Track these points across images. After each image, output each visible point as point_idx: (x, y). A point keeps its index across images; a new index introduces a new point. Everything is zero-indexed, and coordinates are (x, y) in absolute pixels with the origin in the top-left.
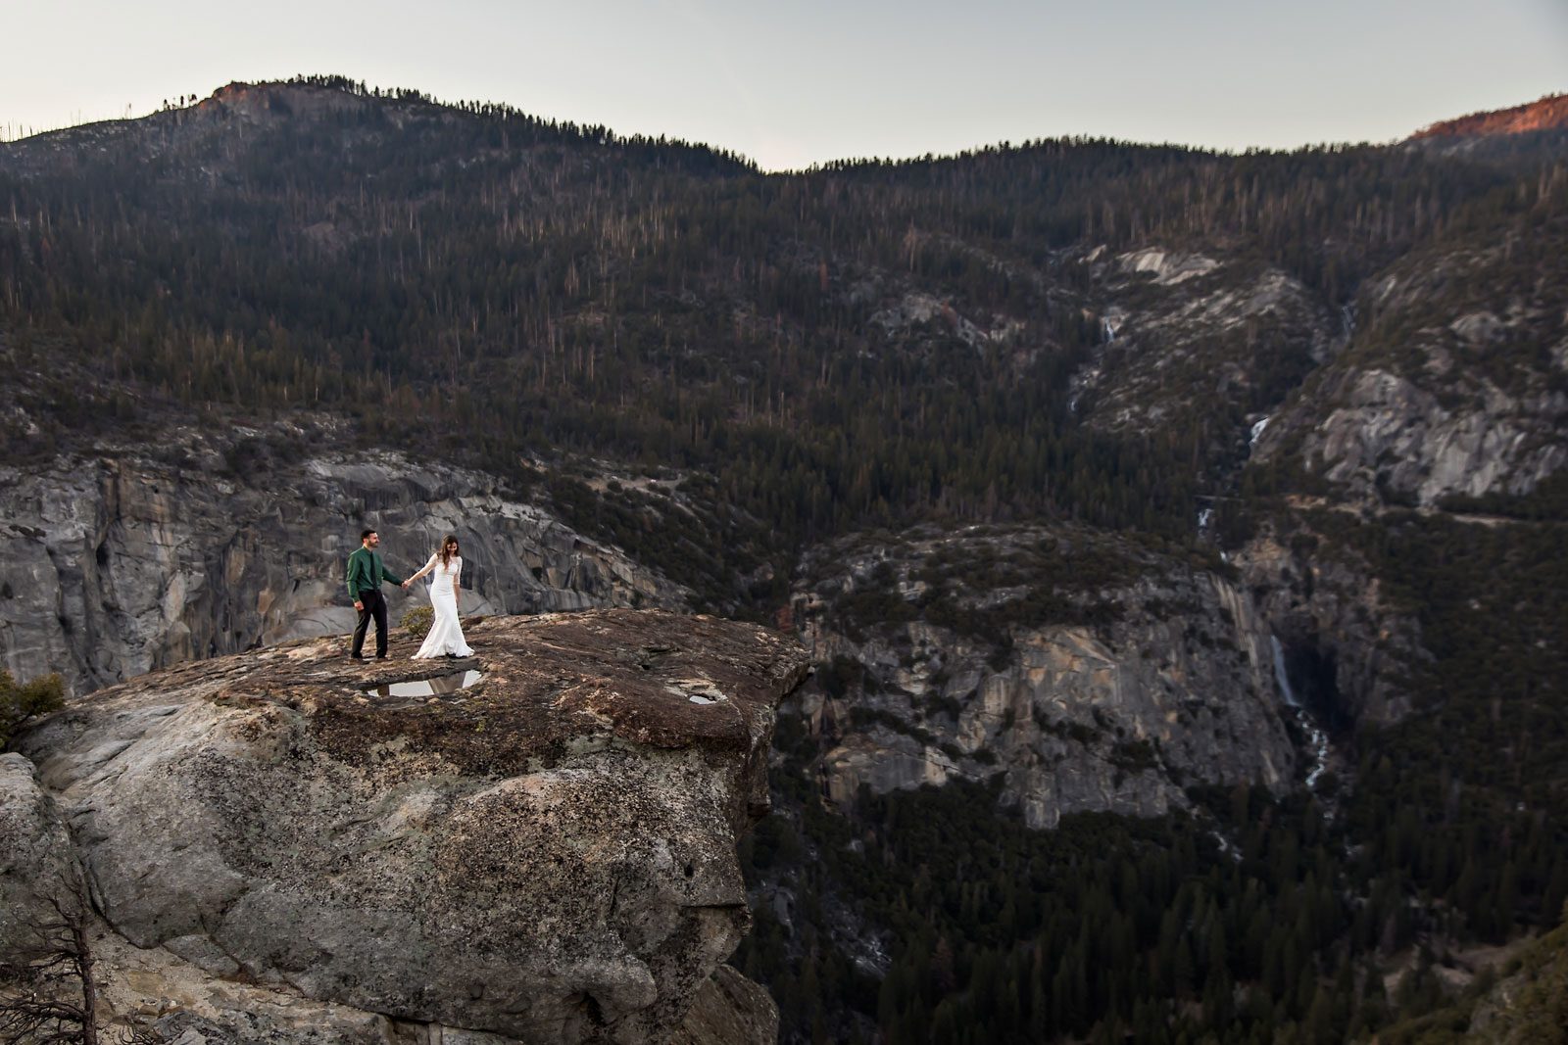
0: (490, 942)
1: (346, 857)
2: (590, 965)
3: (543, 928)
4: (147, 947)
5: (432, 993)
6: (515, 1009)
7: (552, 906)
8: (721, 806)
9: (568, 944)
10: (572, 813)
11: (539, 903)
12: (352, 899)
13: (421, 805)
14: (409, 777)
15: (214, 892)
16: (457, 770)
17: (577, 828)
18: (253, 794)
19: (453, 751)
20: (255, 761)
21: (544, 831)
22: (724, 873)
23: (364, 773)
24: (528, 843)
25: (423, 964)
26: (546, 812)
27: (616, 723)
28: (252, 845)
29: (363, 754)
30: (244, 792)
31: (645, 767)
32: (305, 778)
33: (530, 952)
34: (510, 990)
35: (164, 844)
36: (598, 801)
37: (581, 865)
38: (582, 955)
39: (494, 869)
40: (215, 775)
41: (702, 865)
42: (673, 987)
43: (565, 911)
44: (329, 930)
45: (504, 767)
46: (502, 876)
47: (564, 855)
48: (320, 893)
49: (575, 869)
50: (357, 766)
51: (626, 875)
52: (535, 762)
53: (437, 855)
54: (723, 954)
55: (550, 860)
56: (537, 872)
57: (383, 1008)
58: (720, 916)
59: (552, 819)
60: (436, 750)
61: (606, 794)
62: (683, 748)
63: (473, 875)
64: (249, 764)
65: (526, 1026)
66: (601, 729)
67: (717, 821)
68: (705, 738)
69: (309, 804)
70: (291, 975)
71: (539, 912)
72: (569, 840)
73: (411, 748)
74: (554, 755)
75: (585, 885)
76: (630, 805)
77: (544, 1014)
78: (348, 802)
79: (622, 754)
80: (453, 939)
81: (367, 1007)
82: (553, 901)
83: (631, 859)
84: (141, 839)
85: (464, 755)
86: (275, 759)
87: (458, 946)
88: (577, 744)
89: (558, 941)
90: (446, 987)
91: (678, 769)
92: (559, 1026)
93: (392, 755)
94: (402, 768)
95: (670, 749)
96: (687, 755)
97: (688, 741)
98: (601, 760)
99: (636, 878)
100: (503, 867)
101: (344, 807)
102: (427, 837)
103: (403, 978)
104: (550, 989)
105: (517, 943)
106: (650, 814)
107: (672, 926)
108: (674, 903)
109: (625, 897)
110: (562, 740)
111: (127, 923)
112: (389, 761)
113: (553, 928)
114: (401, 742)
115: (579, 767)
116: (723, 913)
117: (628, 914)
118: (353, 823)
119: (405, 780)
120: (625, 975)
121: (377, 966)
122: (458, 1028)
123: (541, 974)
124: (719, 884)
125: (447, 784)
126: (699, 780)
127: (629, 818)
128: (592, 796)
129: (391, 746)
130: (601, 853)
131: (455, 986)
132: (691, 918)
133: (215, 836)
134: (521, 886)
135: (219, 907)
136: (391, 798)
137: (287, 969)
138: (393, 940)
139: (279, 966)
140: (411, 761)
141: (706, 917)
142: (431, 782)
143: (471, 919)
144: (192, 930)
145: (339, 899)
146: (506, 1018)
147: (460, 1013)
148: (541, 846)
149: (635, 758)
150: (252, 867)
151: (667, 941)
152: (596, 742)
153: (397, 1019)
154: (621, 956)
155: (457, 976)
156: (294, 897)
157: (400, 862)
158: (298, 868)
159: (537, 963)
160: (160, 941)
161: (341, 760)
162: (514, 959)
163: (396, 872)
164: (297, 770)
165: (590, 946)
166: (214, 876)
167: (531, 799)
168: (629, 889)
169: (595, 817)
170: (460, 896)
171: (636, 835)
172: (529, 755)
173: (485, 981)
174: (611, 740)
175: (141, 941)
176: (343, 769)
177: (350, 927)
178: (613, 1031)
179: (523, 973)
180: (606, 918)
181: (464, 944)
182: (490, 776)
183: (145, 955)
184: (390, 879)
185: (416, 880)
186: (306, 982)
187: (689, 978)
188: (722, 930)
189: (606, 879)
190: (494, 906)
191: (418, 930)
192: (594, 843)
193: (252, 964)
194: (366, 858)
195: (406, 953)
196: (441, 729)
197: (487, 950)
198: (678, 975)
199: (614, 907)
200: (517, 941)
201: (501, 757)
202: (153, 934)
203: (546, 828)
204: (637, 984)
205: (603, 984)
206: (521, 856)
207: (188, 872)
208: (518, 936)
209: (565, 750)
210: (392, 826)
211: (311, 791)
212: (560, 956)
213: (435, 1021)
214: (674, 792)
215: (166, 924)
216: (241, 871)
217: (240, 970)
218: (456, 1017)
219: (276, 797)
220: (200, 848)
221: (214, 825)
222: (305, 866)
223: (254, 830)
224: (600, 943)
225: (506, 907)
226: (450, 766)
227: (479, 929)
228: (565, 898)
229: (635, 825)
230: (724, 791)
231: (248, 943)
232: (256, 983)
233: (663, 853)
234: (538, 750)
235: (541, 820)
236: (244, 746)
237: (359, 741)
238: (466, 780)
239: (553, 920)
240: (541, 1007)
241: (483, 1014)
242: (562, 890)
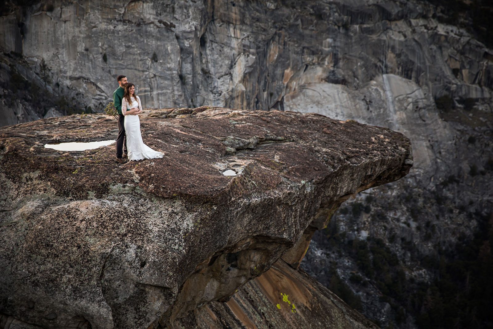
0: (38, 282)
2: (83, 303)
3: (65, 279)
5: (11, 301)
6: (49, 317)
7: (71, 269)
8: (185, 234)
9: (75, 290)
10: (95, 224)
11: (64, 267)
13: (30, 207)
14: (33, 192)
16: (55, 192)
17: (93, 232)
19: (56, 183)
21: (77, 230)
22: (159, 269)
23: (17, 187)
24: (68, 235)
25: (9, 286)
26: (82, 221)
27: (141, 180)
29: (19, 177)
31: (149, 206)
33: (56, 290)
34: (47, 307)
36: (111, 220)
37: (88, 251)
38: (81, 297)
39: (48, 245)
41: (149, 262)
43: (77, 273)
45: (76, 194)
46: (51, 250)
47: (82, 245)
49: (85, 253)
50: (15, 183)
51: (110, 260)
52: (92, 194)
53: (27, 234)
54: (159, 312)
55: (74, 246)
56: (67, 250)
58: (158, 291)
59: (83, 225)
60: (49, 180)
61: (118, 217)
62: (172, 198)
63: (38, 247)
66: (133, 181)
67: (177, 241)
68: (186, 194)
71: (64, 271)
72: (87, 237)
73: (40, 177)
74: (102, 192)
75: (88, 262)
76: (128, 224)
77: (63, 323)
78: (5, 200)
79: (139, 197)
80: (22, 276)
82: (71, 267)
83: (114, 253)
85: (60, 185)
87: (24, 281)
88: (116, 188)
89: (71, 287)
90: (18, 299)
91: (167, 210)
93: (31, 179)
94: (33, 187)
95: (164, 198)
96: (174, 203)
97: (174, 195)
98: (127, 198)
99: (115, 263)
100: (52, 245)
102: (26, 224)
104: (65, 311)
105: (51, 284)
106: (137, 231)
107: (132, 291)
108: (132, 280)
109: (108, 272)
110: (108, 185)
112: (29, 182)
113: (69, 281)
114: (37, 174)
115: (114, 200)
116: (160, 290)
117: (109, 281)
118: (2, 211)
119: (31, 193)
120: (98, 312)
122: (21, 321)
123: (61, 302)
124: (155, 274)
125: (49, 199)
126: (178, 217)
127: (124, 231)
128: (110, 216)
129: (32, 175)
130: (100, 247)
131: (22, 300)
132: (141, 289)
136: (22, 201)
140: (38, 184)
141: (150, 291)
142: (42, 196)
143: (33, 268)
146: (45, 321)
147: (22, 314)
148: (73, 238)
149: (145, 200)
151: (129, 299)
152: (127, 188)
154: (99, 302)
155: (22, 295)
157: (12, 234)
159: (59, 297)
161: (9, 179)
162: (48, 292)
163: (9, 238)
165: (86, 293)
167: (79, 213)
168: (111, 268)
169: (106, 227)
170: (30, 256)
171: (123, 240)
172: (89, 190)
173: (35, 300)
174: (134, 188)
176: (9, 183)
179: (52, 300)
180: (97, 280)
181: (27, 280)
182: (70, 198)
184: (5, 242)
185: (15, 244)
187: (141, 320)
188: (158, 299)
189: (99, 261)
190: (44, 264)
191: (10, 269)
192: (99, 241)
196: (56, 170)
197: (37, 285)
198: (135, 318)
199: (102, 275)
201: (75, 189)
203: (78, 229)
204: (103, 317)
205: (89, 314)
206: (62, 241)
208: (52, 281)
209: (108, 190)
210: (15, 216)
212: (70, 295)
213: (12, 316)
214: (158, 222)
218: (21, 316)
224: (91, 292)
225: (49, 265)
226: (53, 189)
227: (35, 274)
228: (77, 267)
229: (126, 235)
230: (191, 225)
233: (132, 252)
234: (94, 188)
235: (78, 224)
237: (19, 170)
238: (58, 198)
239: (70, 276)
240: (62, 319)
241: (34, 317)
242: (76, 262)
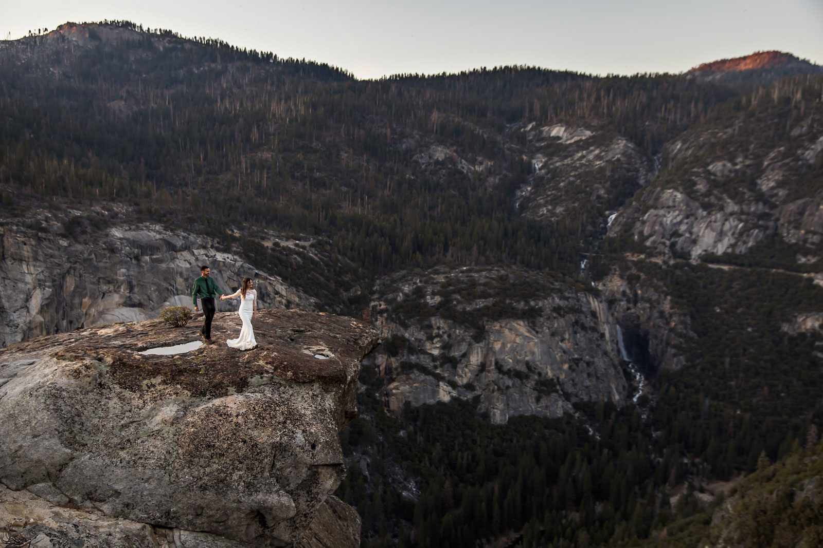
0: (207, 485)
1: (129, 440)
2: (260, 496)
3: (235, 477)
4: (17, 490)
5: (175, 512)
6: (220, 520)
7: (240, 466)
8: (330, 412)
9: (248, 485)
10: (251, 416)
11: (233, 464)
12: (132, 463)
13: (169, 412)
14: (163, 398)
15: (55, 460)
16: (189, 394)
17: (254, 424)
18: (77, 407)
19: (188, 384)
20: (78, 389)
21: (236, 426)
22: (332, 447)
23: (139, 395)
24: (228, 432)
25: (170, 497)
26: (237, 416)
27: (275, 369)
28: (76, 434)
29: (138, 385)
30: (72, 406)
31: (291, 392)
32: (106, 398)
33: (228, 490)
34: (217, 510)
35: (27, 434)
36: (265, 410)
37: (256, 444)
38: (256, 491)
39: (209, 446)
40: (56, 397)
41: (320, 443)
42: (305, 507)
43: (247, 468)
44: (119, 480)
45: (215, 392)
46: (214, 450)
47: (247, 439)
48: (114, 460)
49: (253, 446)
50: (135, 392)
51: (280, 449)
52: (232, 389)
53: (178, 439)
54: (331, 490)
55: (239, 441)
56: (232, 447)
57: (148, 521)
58: (330, 470)
59: (240, 420)
60: (178, 383)
61: (270, 407)
62: (311, 382)
63: (198, 450)
64: (75, 391)
65: (226, 529)
66: (267, 372)
67: (329, 420)
68: (323, 376)
69: (108, 412)
70: (97, 504)
71: (233, 469)
72: (249, 430)
73: (164, 382)
74: (242, 385)
75: (258, 454)
76: (282, 412)
77: (235, 522)
78: (130, 411)
79: (279, 385)
80: (186, 483)
81: (140, 520)
82: (241, 463)
83: (283, 441)
84: (14, 431)
85: (193, 386)
86: (89, 389)
87: (189, 487)
88: (254, 380)
89: (243, 484)
90: (183, 509)
91: (308, 393)
92: (244, 529)
93: (154, 386)
94: (159, 393)
95: (304, 382)
96: (313, 386)
97: (314, 378)
98: (267, 389)
99: (285, 450)
100: (214, 445)
101: (128, 414)
102: (173, 429)
103: (159, 505)
104: (239, 509)
105: (221, 485)
106: (293, 417)
107: (304, 475)
108: (306, 464)
109: (279, 461)
110: (246, 378)
111: (6, 477)
112: (152, 389)
113: (241, 477)
114: (159, 379)
115: (255, 392)
116: (331, 468)
117: (281, 469)
118: (132, 422)
119: (161, 399)
121: (145, 498)
122: (189, 530)
123: (234, 501)
124: (329, 453)
125: (184, 401)
126: (319, 399)
127: (282, 419)
128: (262, 407)
129: (154, 381)
130: (266, 437)
131: (188, 508)
132: (314, 471)
133: (56, 429)
134: (223, 455)
135: (58, 468)
136: (153, 409)
137: (96, 501)
138: (154, 484)
139: (91, 499)
140: (164, 389)
141: (323, 471)
142: (175, 400)
143: (197, 473)
144: (43, 481)
145: (124, 463)
146: (215, 525)
147: (190, 523)
148: (234, 434)
149: (285, 388)
150: (76, 446)
151: (302, 482)
152: (265, 379)
153: (156, 526)
154: (277, 491)
155: (188, 503)
156: (100, 462)
157: (158, 443)
158: (102, 447)
159: (232, 496)
160: (25, 487)
161: (126, 389)
162: (220, 494)
163: (156, 448)
164: (102, 394)
165: (261, 486)
166: (55, 451)
167: (229, 409)
168: (281, 456)
169: (264, 418)
170: (191, 461)
171: (285, 428)
172: (228, 386)
173: (204, 506)
174: (272, 378)
175: (14, 487)
176: (127, 393)
177: (131, 478)
178: (272, 531)
180: (269, 471)
181: (193, 486)
182: (207, 397)
183: (16, 494)
184: (152, 452)
185: (167, 452)
186: (106, 508)
187: (313, 503)
188: (330, 478)
189: (269, 451)
190: (209, 466)
191: (167, 479)
192: (263, 432)
193: (76, 498)
194: (139, 441)
195: (161, 491)
196: (181, 372)
197: (205, 489)
198: (307, 501)
199: (273, 465)
200: (221, 484)
201: (213, 387)
202: (21, 482)
203: (237, 424)
204: (285, 506)
205: (268, 506)
206: (224, 439)
207: (41, 449)
208: (222, 481)
209: (248, 383)
210: (154, 424)
211: (109, 405)
212: (244, 492)
213: (176, 527)
214: (306, 405)
215: (28, 477)
216: (70, 449)
217: (69, 502)
218: (188, 525)
219: (90, 409)
220: (47, 436)
221: (55, 424)
222: (106, 445)
223: (78, 427)
224: (265, 485)
225: (215, 466)
226: (186, 392)
227: (201, 478)
228: (248, 462)
229: (285, 422)
230: (332, 404)
231: (74, 487)
232: (78, 508)
233: (300, 437)
234: (233, 383)
235: (235, 420)
236: (73, 381)
237: (136, 378)
238: (194, 399)
239: (241, 473)
240: (234, 519)
241: (203, 523)
242: (246, 457)
